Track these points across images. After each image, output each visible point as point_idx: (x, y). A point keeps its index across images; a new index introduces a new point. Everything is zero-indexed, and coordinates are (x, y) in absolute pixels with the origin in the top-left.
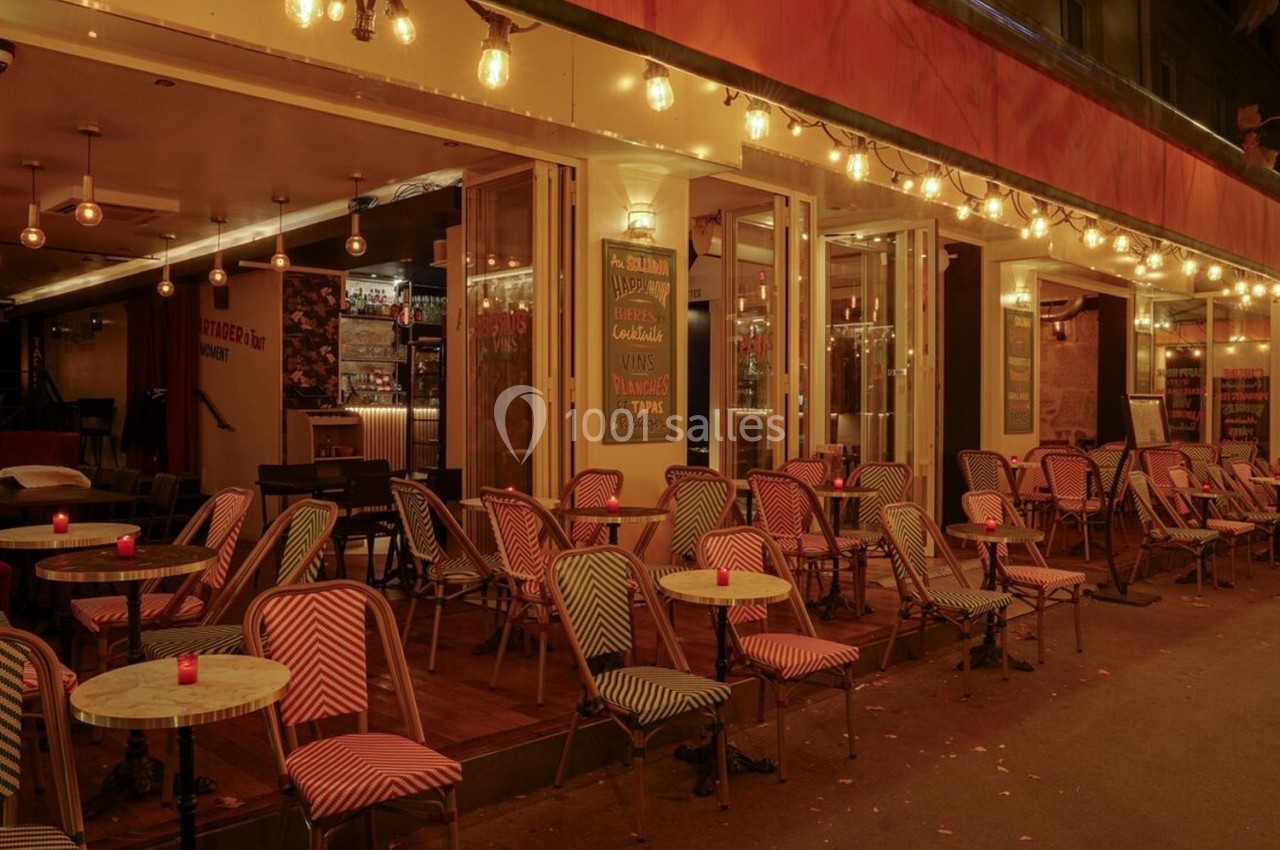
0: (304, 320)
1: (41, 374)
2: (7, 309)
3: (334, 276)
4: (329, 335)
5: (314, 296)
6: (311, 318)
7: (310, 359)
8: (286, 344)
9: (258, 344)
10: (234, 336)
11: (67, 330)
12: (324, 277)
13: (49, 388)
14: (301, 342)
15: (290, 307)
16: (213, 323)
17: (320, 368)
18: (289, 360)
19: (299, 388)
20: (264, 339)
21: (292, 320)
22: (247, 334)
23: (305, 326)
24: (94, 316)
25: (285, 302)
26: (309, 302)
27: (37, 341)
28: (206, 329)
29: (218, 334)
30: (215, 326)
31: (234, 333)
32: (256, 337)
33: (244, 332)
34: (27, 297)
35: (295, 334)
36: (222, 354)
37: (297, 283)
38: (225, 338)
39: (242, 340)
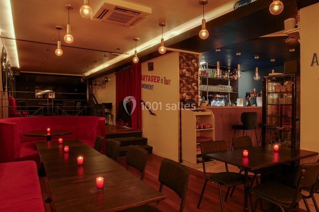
0: (187, 72)
1: (92, 95)
2: (83, 78)
3: (197, 55)
4: (195, 79)
5: (190, 63)
6: (189, 72)
7: (189, 88)
8: (181, 82)
9: (167, 82)
10: (156, 80)
11: (98, 83)
12: (193, 55)
13: (94, 99)
14: (186, 81)
15: (182, 67)
16: (147, 76)
17: (192, 91)
18: (182, 88)
19: (185, 99)
20: (170, 80)
21: (182, 72)
22: (162, 79)
23: (187, 75)
24: (106, 78)
25: (180, 65)
26: (188, 65)
27: (91, 86)
28: (144, 79)
29: (149, 80)
30: (148, 78)
31: (156, 79)
32: (166, 80)
33: (161, 79)
34: (88, 74)
35: (184, 78)
36: (151, 87)
37: (184, 57)
38: (152, 81)
39: (160, 81)
